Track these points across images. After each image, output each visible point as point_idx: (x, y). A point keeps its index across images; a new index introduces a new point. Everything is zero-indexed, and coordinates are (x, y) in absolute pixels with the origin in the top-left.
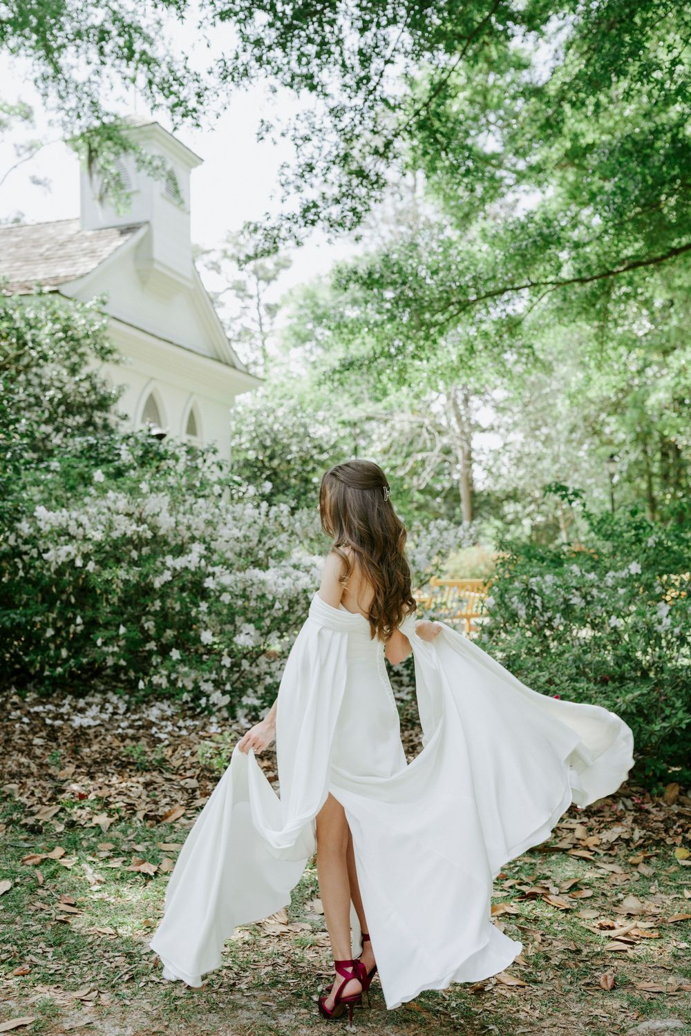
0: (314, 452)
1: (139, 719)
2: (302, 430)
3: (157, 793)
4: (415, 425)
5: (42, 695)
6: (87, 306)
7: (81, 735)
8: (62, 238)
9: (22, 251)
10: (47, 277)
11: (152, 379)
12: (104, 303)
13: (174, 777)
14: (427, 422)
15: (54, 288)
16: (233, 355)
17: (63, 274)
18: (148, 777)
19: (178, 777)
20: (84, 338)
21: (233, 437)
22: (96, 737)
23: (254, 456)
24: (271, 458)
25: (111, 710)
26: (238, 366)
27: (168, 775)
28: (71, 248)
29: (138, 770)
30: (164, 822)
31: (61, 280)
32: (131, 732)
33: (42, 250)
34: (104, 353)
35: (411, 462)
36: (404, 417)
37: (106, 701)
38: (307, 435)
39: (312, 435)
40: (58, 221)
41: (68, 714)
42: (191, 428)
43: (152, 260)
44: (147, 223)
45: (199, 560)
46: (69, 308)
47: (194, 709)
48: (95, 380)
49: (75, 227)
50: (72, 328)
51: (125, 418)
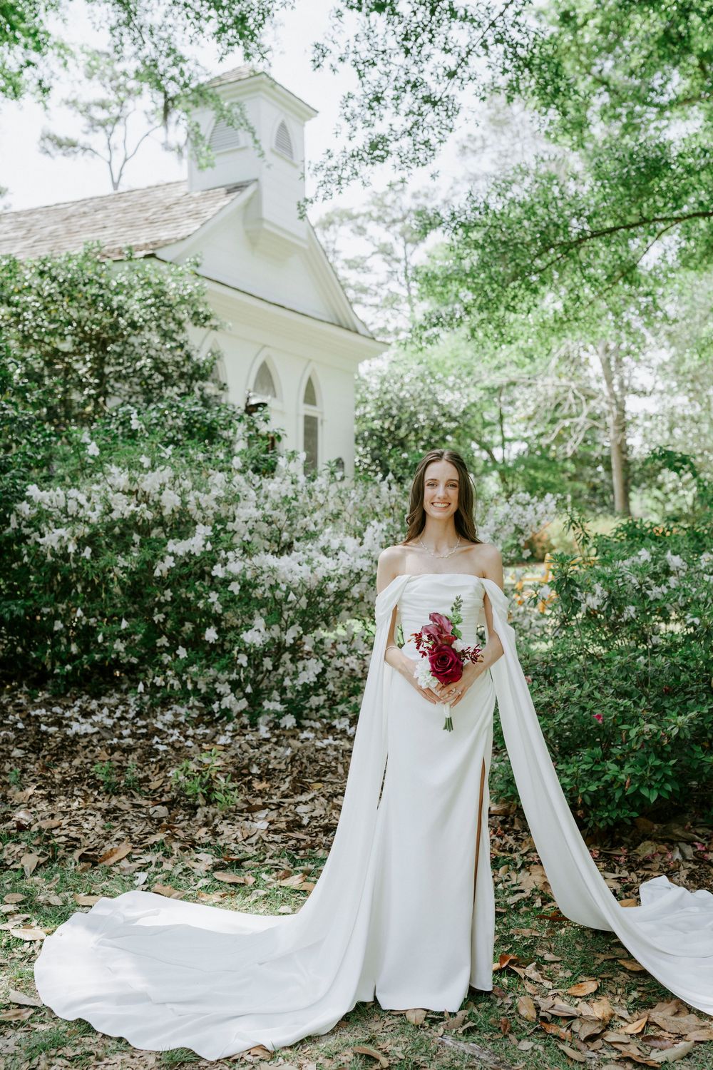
0: (441, 419)
1: (144, 727)
2: (430, 397)
3: (114, 824)
4: (561, 390)
5: (55, 696)
6: (180, 269)
7: (69, 746)
8: (168, 202)
9: (129, 216)
10: (148, 241)
11: (265, 346)
12: (197, 265)
13: (144, 803)
14: (573, 385)
15: (151, 252)
16: (353, 316)
17: (163, 239)
18: (114, 802)
19: (150, 802)
20: (179, 303)
21: (357, 407)
22: (85, 747)
23: (378, 427)
24: (398, 427)
25: (118, 714)
26: (361, 331)
27: (139, 800)
28: (177, 211)
29: (107, 792)
30: (101, 865)
31: (160, 244)
32: (130, 741)
33: (147, 215)
34: (201, 319)
35: (557, 428)
36: (549, 381)
37: (123, 702)
38: (436, 403)
39: (440, 402)
40: (168, 184)
41: (70, 719)
42: (310, 397)
43: (261, 220)
44: (256, 180)
45: (203, 543)
46: (160, 272)
47: (211, 713)
48: (186, 347)
49: (184, 189)
50: (164, 293)
51: (223, 387)
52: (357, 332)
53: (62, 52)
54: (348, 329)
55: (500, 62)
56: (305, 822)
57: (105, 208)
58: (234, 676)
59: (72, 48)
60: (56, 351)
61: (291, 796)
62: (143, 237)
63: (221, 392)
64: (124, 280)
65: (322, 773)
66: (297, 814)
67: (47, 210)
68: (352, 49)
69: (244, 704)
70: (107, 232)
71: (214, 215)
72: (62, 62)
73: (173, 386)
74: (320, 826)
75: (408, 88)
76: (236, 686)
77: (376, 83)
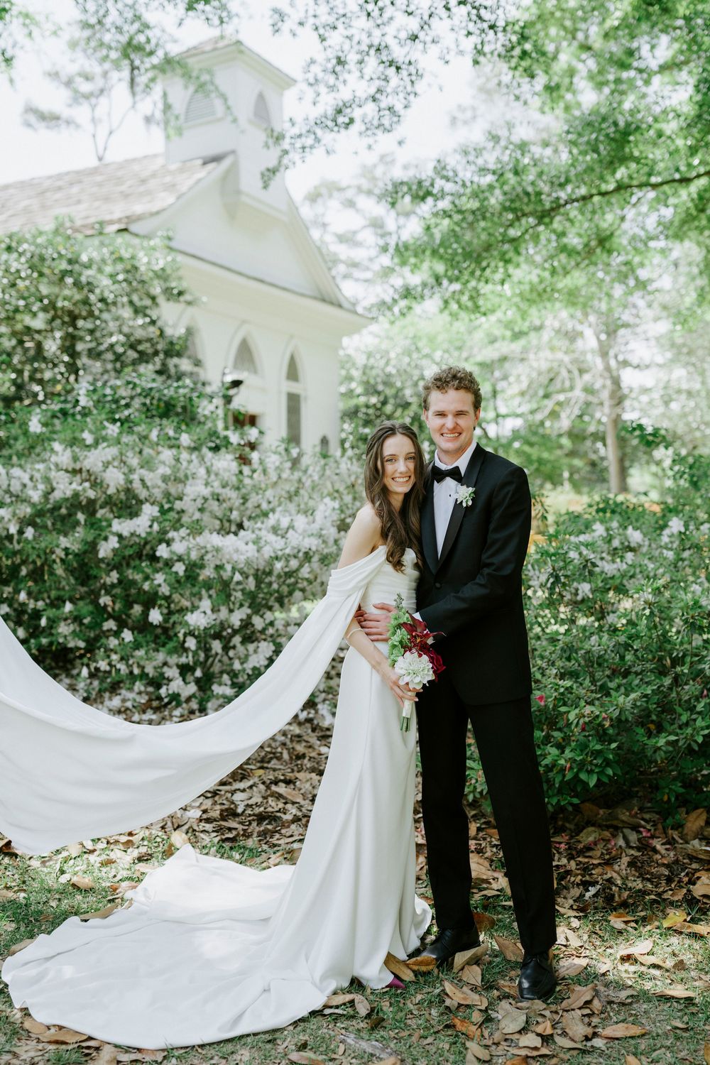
4: (555, 364)
6: (152, 243)
8: (145, 174)
9: (104, 190)
10: (122, 215)
11: (244, 322)
12: (170, 239)
14: (567, 359)
15: (123, 227)
16: (337, 290)
17: (138, 212)
20: (152, 278)
24: (384, 403)
26: (346, 305)
28: (152, 184)
31: (134, 218)
33: (123, 188)
34: (176, 295)
35: (551, 403)
36: (541, 355)
40: (145, 157)
42: (293, 373)
43: (238, 192)
44: (233, 152)
45: (149, 523)
46: (133, 247)
47: (159, 698)
48: (159, 323)
49: (160, 161)
50: (136, 268)
51: (198, 363)
52: (340, 306)
53: (28, 21)
54: (332, 303)
55: (464, 24)
56: (240, 810)
57: (80, 182)
58: (183, 660)
59: (37, 18)
60: (28, 329)
61: (230, 784)
62: (117, 211)
63: (196, 369)
64: (95, 255)
65: (266, 760)
66: (233, 803)
67: (22, 185)
68: (311, 13)
69: (192, 688)
70: (82, 207)
71: (190, 189)
72: (26, 31)
73: (147, 362)
74: (254, 815)
75: (372, 52)
76: (185, 670)
77: (338, 48)
